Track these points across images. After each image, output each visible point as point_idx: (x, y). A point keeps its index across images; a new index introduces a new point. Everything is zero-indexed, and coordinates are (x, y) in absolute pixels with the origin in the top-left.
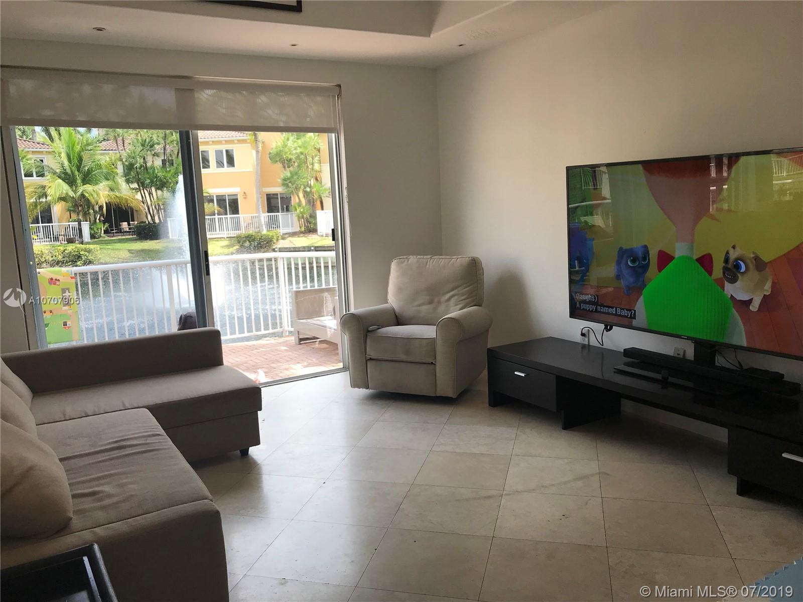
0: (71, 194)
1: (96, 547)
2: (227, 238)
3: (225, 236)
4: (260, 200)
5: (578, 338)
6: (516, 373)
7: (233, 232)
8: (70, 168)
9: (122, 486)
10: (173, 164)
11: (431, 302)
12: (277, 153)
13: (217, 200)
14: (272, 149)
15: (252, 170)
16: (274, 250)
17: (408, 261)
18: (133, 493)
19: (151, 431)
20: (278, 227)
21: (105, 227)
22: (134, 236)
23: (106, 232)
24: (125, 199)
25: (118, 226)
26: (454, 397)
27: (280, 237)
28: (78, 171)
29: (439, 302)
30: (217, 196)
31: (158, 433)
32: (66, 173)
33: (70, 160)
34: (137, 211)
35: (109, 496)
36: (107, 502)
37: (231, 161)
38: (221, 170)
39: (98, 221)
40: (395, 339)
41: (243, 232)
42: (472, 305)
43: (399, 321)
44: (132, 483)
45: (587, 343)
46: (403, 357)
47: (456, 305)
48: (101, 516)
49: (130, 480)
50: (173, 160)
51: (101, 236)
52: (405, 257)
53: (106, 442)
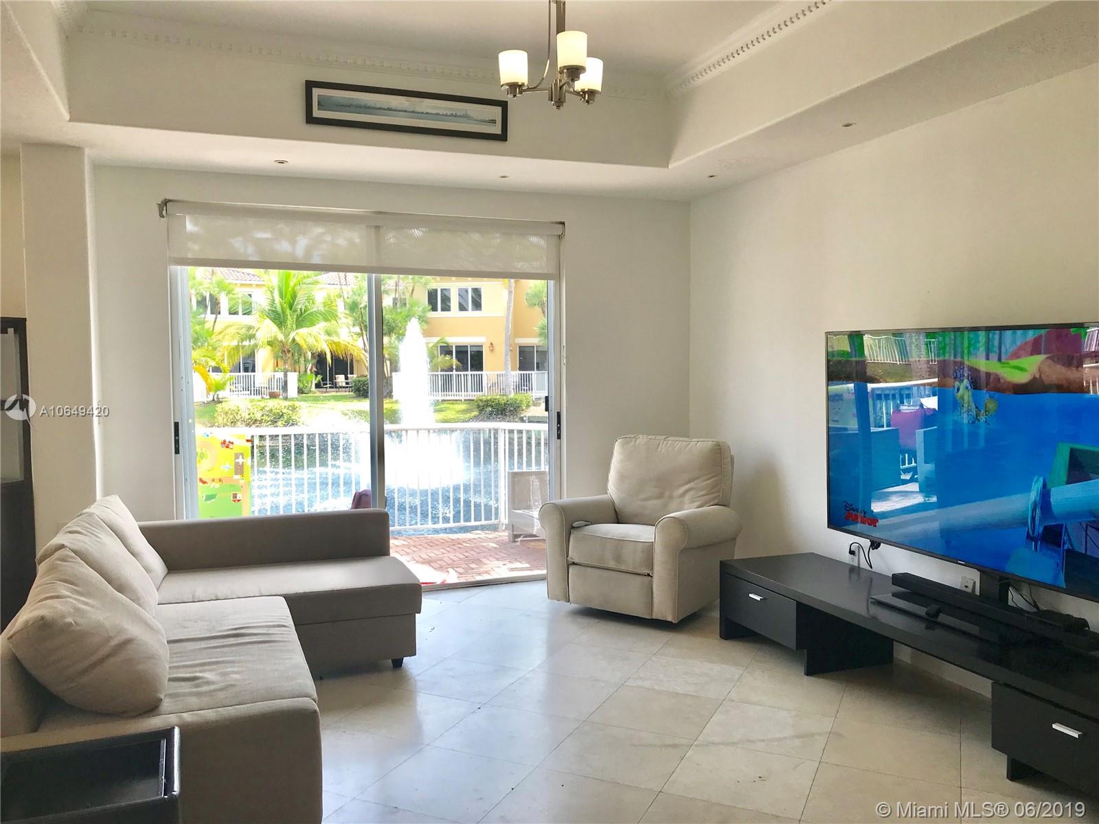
0: (281, 337)
1: (177, 731)
2: (465, 400)
3: (463, 398)
4: (509, 354)
5: (846, 558)
6: (750, 595)
7: (473, 393)
8: (281, 305)
9: (224, 674)
10: (405, 304)
11: (660, 496)
12: (536, 293)
13: (457, 352)
14: (530, 288)
15: (503, 315)
16: (522, 420)
17: (636, 441)
18: (233, 683)
19: (277, 621)
20: (531, 389)
21: (317, 379)
22: (351, 393)
23: (318, 386)
24: (344, 345)
25: (332, 379)
26: (674, 622)
27: (531, 402)
28: (291, 309)
29: (671, 497)
30: (456, 346)
31: (285, 624)
32: (275, 312)
33: (281, 296)
34: (358, 361)
35: (208, 683)
36: (205, 688)
37: (477, 305)
38: (464, 313)
39: (309, 372)
40: (604, 540)
41: (485, 394)
42: (712, 503)
43: (618, 518)
44: (234, 672)
45: (856, 565)
46: (612, 564)
47: (693, 502)
48: (194, 701)
49: (236, 669)
50: (405, 299)
51: (310, 391)
52: (632, 436)
53: (226, 628)
